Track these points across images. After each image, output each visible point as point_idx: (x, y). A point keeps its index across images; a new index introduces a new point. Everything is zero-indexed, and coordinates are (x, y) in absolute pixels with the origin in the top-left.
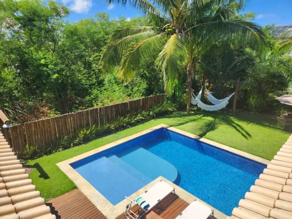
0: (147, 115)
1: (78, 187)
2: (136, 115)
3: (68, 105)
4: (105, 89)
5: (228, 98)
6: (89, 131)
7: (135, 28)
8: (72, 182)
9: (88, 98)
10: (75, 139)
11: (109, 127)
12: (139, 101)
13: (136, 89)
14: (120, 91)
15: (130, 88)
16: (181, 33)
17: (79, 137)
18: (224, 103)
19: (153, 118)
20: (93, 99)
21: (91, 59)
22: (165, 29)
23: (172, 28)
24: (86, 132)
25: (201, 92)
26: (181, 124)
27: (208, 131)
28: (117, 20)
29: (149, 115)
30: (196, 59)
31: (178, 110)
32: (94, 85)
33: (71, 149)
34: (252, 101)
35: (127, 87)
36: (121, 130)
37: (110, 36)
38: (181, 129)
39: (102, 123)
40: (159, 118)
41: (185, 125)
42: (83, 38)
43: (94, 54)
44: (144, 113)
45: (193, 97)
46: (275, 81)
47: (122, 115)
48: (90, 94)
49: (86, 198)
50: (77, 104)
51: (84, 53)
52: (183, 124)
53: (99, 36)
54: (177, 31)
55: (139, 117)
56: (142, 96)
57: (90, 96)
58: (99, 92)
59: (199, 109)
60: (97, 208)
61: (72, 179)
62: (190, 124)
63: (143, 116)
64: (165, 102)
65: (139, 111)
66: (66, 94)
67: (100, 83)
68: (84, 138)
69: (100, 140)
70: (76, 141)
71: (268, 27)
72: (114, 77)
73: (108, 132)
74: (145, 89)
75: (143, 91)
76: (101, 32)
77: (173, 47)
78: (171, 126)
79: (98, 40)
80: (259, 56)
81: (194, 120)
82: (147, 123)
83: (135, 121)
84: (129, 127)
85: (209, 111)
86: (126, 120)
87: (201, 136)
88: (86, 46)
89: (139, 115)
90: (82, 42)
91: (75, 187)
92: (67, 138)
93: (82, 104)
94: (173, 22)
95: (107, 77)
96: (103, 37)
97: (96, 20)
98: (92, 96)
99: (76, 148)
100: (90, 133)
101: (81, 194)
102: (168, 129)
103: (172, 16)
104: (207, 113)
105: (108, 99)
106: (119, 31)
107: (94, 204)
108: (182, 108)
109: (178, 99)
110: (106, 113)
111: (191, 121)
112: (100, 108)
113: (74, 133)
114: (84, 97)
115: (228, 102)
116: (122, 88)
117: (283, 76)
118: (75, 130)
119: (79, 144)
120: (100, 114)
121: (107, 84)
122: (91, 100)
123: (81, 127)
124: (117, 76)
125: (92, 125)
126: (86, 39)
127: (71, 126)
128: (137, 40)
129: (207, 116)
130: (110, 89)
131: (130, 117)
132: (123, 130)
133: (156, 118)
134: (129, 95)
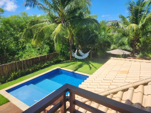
0: (50, 63)
1: (10, 101)
2: (44, 63)
3: (4, 61)
4: (27, 51)
5: (88, 53)
6: (17, 73)
7: (41, 20)
8: (7, 99)
9: (16, 56)
10: (9, 77)
11: (29, 70)
12: (45, 56)
13: (43, 50)
14: (35, 52)
15: (41, 50)
16: (64, 23)
17: (11, 77)
18: (87, 55)
19: (53, 64)
20: (19, 57)
21: (18, 35)
22: (56, 21)
23: (60, 21)
24: (15, 74)
25: (76, 51)
26: (67, 66)
27: (79, 68)
28: (32, 16)
29: (51, 63)
30: (73, 35)
31: (66, 60)
32: (20, 49)
33: (6, 83)
34: (99, 54)
35: (39, 49)
36: (35, 71)
37: (28, 24)
38: (66, 68)
39: (24, 68)
40: (56, 64)
41: (69, 66)
42: (13, 25)
43: (19, 33)
44: (48, 62)
45: (73, 53)
46: (107, 44)
47: (36, 64)
48: (18, 54)
49: (14, 106)
50: (10, 59)
51: (13, 32)
52: (68, 66)
53: (23, 24)
54: (62, 22)
55: (46, 64)
56: (47, 54)
57: (18, 55)
58: (23, 53)
59: (76, 59)
60: (20, 109)
61: (7, 98)
62: (71, 66)
63: (48, 63)
64: (59, 56)
65: (45, 61)
66: (3, 55)
67: (24, 48)
68: (14, 77)
69: (24, 77)
70: (9, 79)
71: (103, 21)
72: (32, 45)
73: (28, 73)
74: (49, 50)
75: (48, 51)
76: (23, 22)
77: (59, 30)
78: (62, 67)
79: (22, 26)
80: (99, 34)
81: (74, 64)
82: (50, 67)
83: (44, 66)
84: (40, 70)
85: (80, 59)
86: (38, 66)
87: (75, 70)
88: (14, 29)
89: (45, 63)
90: (12, 27)
91: (9, 101)
92: (4, 78)
93: (13, 59)
94: (60, 18)
95: (27, 45)
96: (25, 24)
97: (20, 16)
98: (19, 55)
99: (9, 82)
100: (18, 74)
101: (12, 104)
102: (61, 69)
103: (59, 15)
104: (80, 60)
105: (28, 56)
106: (33, 21)
107: (19, 107)
108: (68, 59)
109: (66, 54)
110: (26, 63)
111: (72, 64)
112: (23, 61)
113: (8, 75)
114: (14, 56)
115: (88, 55)
116: (36, 50)
117: (109, 42)
118: (8, 73)
119: (11, 80)
120: (23, 64)
121: (28, 49)
122: (18, 57)
123: (12, 71)
124: (33, 44)
125: (19, 70)
126: (15, 25)
127: (6, 72)
128: (42, 26)
129: (80, 62)
130: (29, 51)
131: (41, 64)
132: (37, 71)
133: (54, 64)
134: (40, 54)
